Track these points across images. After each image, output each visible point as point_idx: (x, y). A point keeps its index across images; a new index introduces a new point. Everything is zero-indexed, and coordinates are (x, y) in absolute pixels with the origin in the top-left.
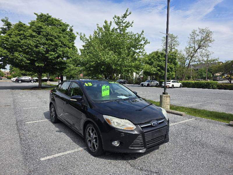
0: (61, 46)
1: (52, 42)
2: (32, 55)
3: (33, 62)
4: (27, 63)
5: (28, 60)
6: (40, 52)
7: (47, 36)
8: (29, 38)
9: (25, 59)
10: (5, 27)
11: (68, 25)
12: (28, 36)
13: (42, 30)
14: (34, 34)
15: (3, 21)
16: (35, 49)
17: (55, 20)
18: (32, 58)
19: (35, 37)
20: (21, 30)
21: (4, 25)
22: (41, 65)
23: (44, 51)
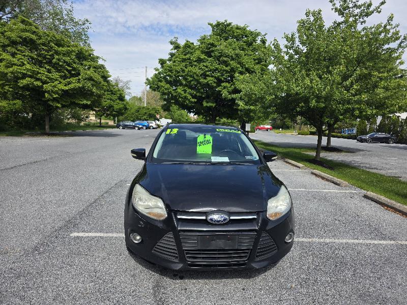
0: (241, 73)
1: (227, 66)
2: (198, 90)
3: (200, 100)
4: (192, 102)
5: (193, 97)
6: (208, 85)
7: (220, 57)
8: (195, 63)
9: (189, 97)
10: (174, 51)
11: (258, 34)
12: (195, 61)
13: (214, 49)
14: (203, 56)
15: (172, 43)
16: (202, 80)
17: (238, 28)
18: (198, 94)
19: (204, 62)
20: (188, 53)
21: (172, 49)
22: (211, 104)
23: (214, 82)
